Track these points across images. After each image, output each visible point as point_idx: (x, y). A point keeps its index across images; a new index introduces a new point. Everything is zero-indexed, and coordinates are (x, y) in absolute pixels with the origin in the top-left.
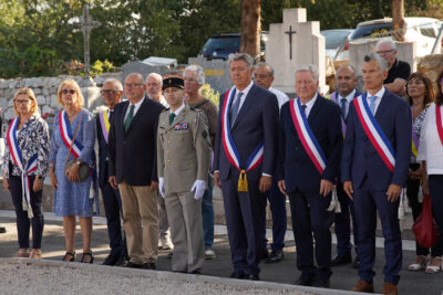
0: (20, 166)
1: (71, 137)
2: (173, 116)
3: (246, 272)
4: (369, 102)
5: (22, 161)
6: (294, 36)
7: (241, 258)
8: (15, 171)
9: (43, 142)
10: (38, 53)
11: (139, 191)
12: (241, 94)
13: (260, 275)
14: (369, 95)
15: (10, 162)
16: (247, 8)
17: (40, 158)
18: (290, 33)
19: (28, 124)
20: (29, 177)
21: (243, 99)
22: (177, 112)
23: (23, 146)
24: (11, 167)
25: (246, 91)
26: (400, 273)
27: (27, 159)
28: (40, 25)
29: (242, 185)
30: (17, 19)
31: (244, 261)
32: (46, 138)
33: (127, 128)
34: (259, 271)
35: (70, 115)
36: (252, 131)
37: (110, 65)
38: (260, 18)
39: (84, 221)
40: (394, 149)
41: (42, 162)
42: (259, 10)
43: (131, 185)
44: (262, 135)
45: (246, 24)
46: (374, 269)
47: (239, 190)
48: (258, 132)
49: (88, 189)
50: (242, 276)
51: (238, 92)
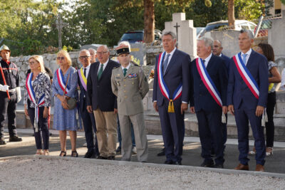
0: (35, 102)
1: (65, 84)
2: (125, 70)
3: (174, 160)
4: (242, 57)
5: (36, 99)
6: (179, 28)
7: (171, 152)
8: (32, 105)
9: (48, 87)
10: (31, 42)
11: (107, 114)
12: (169, 55)
13: (182, 162)
14: (242, 53)
15: (28, 100)
16: (147, 16)
17: (47, 97)
18: (177, 27)
19: (38, 77)
20: (39, 108)
21: (170, 58)
22: (127, 68)
23: (36, 90)
24: (29, 102)
25: (172, 53)
26: (265, 159)
27: (39, 97)
28: (30, 28)
29: (171, 108)
30: (17, 25)
31: (173, 154)
32: (49, 85)
33: (100, 77)
34: (181, 159)
35: (63, 71)
36: (176, 77)
37: (71, 48)
38: (154, 21)
39: (72, 133)
40: (258, 85)
41: (48, 99)
42: (154, 16)
43: (102, 111)
44: (182, 78)
45: (147, 24)
46: (248, 157)
47: (169, 111)
48: (180, 77)
49: (75, 114)
50: (172, 163)
51: (167, 54)
